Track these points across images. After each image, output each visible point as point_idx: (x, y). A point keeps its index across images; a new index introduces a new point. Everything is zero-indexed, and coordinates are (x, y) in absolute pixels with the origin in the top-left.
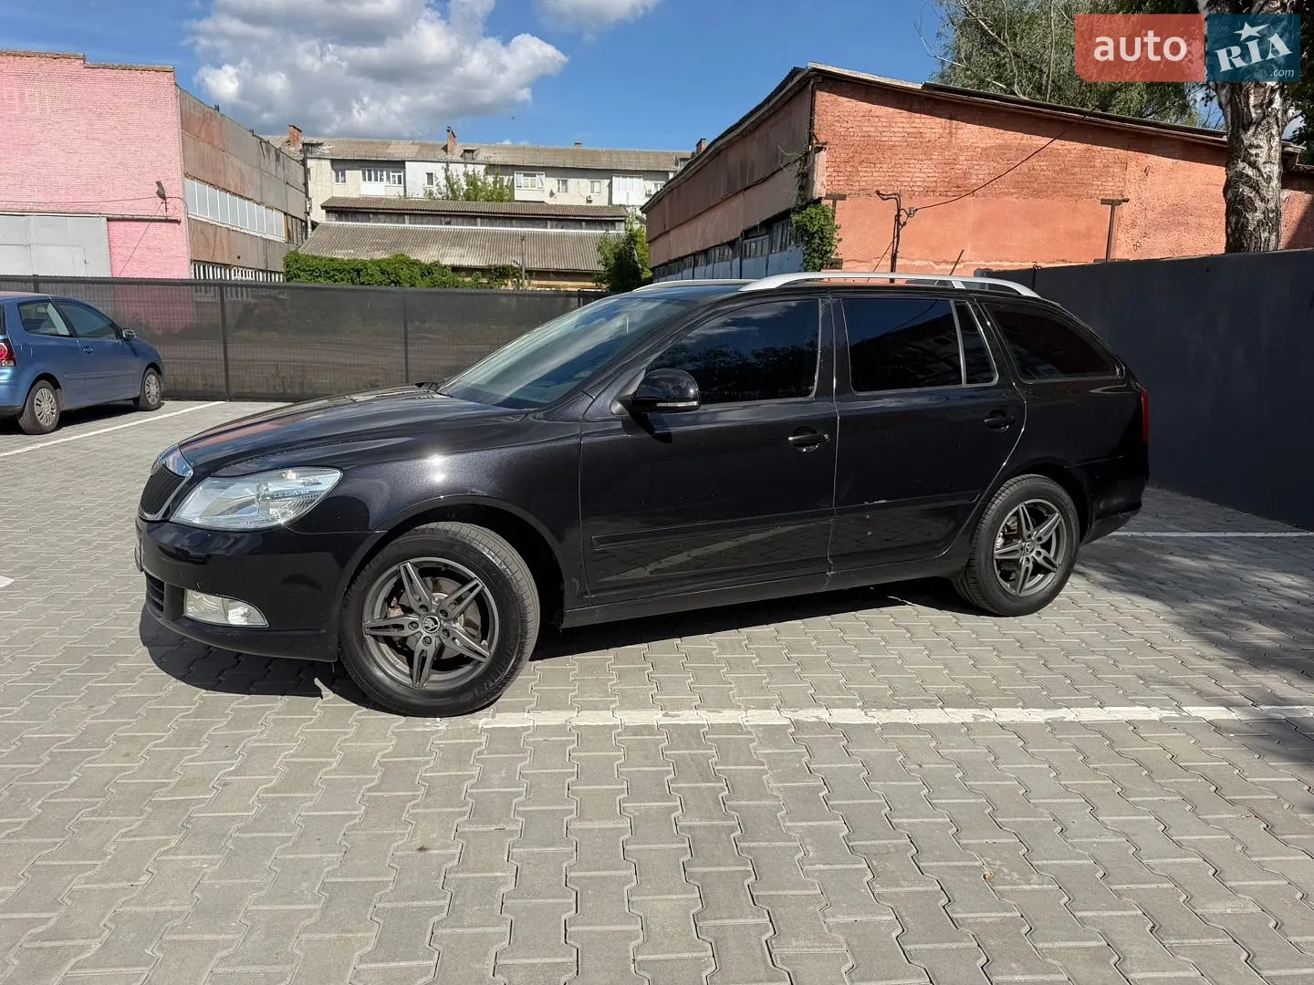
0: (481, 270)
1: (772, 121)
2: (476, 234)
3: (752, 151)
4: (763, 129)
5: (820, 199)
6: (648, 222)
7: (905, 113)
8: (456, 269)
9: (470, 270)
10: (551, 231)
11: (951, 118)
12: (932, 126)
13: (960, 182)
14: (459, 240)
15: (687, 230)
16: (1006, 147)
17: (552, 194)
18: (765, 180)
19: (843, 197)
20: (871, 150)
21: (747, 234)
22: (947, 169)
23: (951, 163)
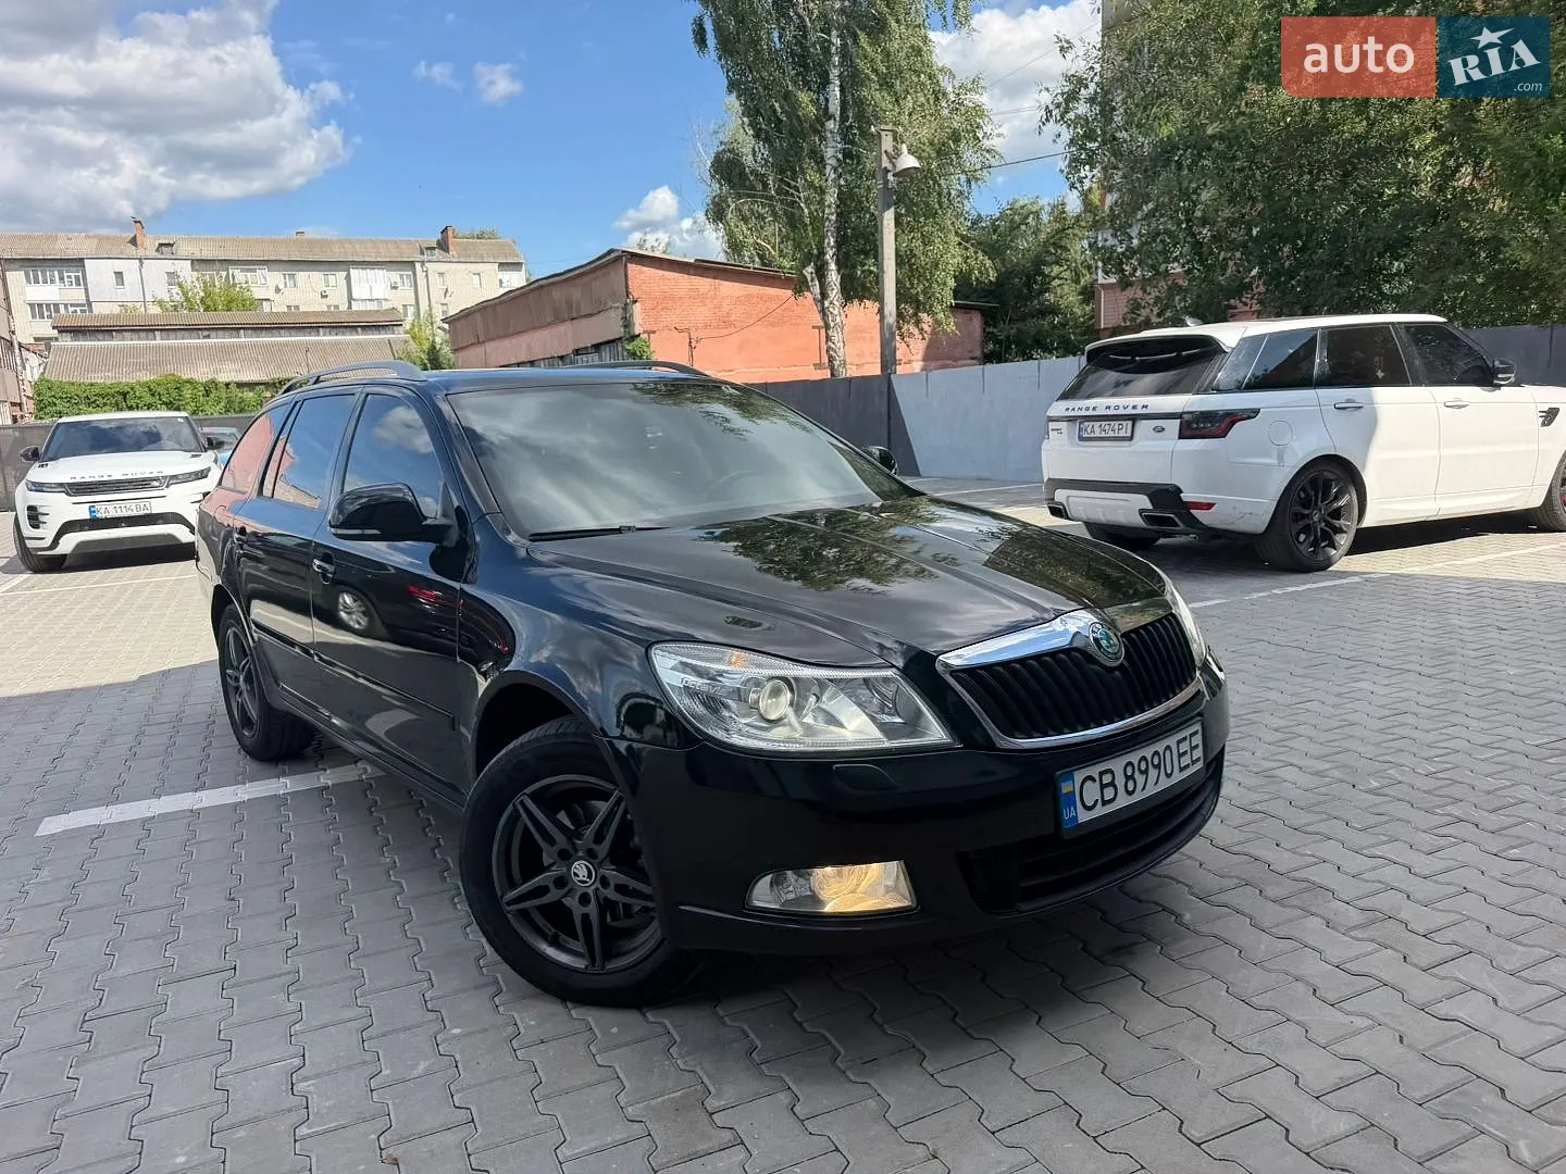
0: (266, 384)
1: (594, 275)
2: (241, 346)
3: (576, 293)
4: (585, 279)
5: (639, 335)
6: (453, 332)
7: (686, 276)
8: (240, 385)
9: (251, 385)
10: (326, 338)
11: (714, 278)
12: (704, 284)
13: (726, 319)
14: (227, 353)
15: (506, 343)
16: (749, 297)
17: (278, 290)
18: (591, 315)
19: (654, 332)
20: (667, 300)
21: (577, 352)
22: (716, 310)
23: (719, 307)
